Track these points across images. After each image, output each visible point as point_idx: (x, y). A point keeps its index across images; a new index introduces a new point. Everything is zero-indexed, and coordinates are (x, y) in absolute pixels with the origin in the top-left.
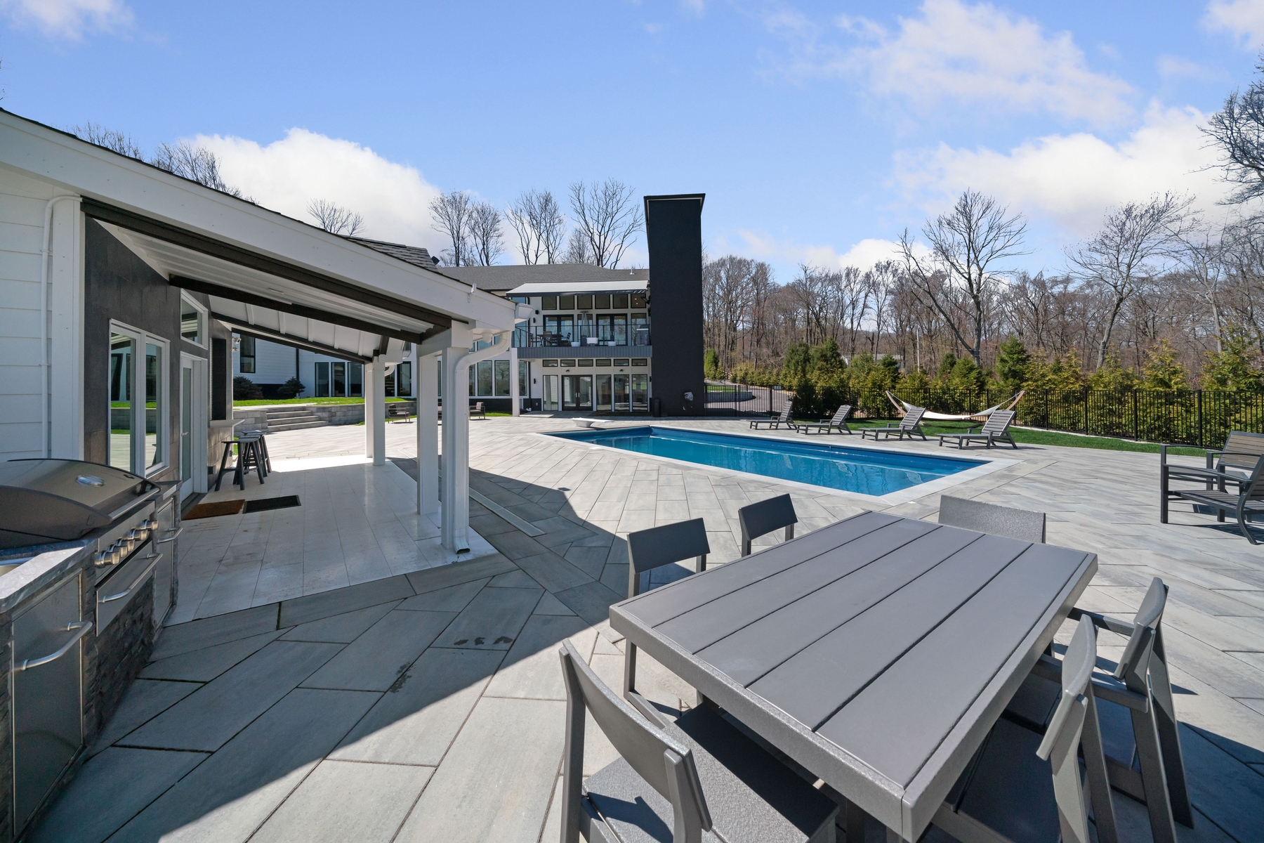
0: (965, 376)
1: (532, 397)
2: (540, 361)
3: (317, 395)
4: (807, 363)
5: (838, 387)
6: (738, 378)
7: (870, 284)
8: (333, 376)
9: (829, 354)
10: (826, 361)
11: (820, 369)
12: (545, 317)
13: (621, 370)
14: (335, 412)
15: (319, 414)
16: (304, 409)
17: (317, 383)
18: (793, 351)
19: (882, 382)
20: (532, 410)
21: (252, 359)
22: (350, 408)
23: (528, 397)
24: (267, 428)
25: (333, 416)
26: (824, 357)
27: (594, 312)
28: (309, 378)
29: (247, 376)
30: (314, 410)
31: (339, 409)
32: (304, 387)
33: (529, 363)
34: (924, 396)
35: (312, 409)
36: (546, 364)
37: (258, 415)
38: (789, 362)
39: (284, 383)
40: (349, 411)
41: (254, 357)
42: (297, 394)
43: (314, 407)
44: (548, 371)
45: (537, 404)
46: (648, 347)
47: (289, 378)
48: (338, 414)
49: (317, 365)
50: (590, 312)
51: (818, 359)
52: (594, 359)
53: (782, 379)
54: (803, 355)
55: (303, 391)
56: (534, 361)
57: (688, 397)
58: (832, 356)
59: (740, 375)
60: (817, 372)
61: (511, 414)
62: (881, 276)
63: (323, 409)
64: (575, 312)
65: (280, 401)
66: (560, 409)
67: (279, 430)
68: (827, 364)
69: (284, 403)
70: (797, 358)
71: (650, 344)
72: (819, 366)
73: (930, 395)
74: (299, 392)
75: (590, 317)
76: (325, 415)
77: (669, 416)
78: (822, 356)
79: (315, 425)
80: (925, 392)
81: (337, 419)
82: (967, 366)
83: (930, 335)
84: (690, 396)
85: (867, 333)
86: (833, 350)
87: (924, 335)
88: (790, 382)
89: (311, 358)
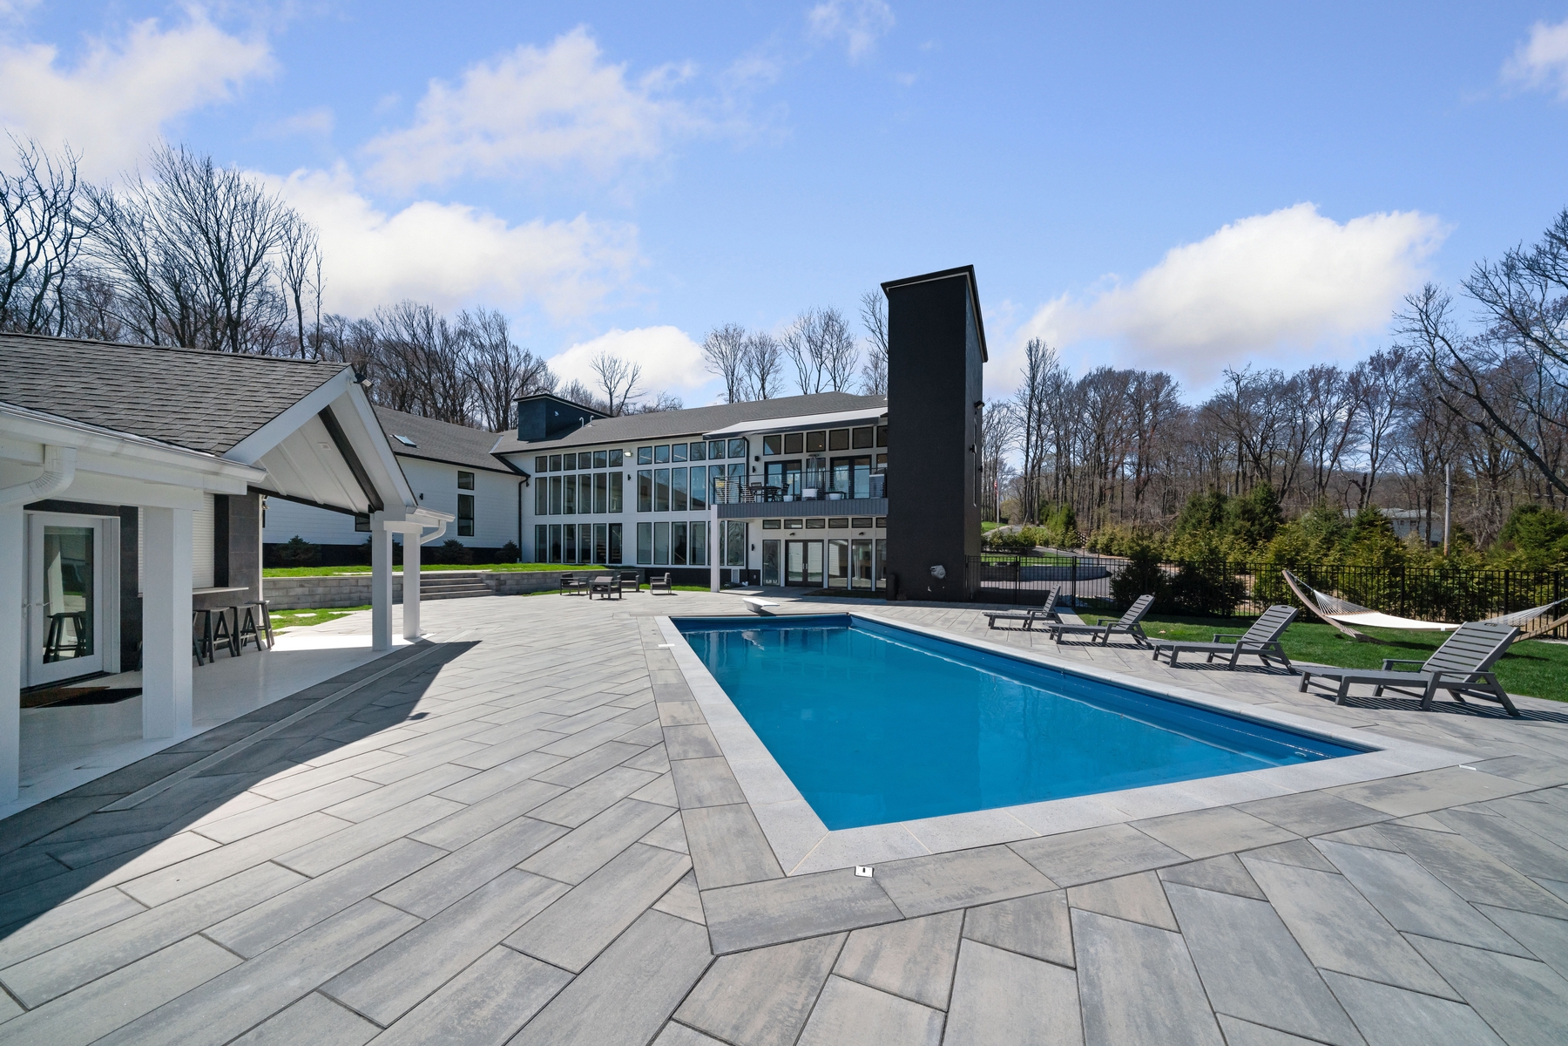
0: (1541, 545)
1: (750, 568)
2: (759, 521)
3: (537, 560)
4: (1217, 523)
5: (1204, 562)
6: (1099, 547)
7: (1360, 391)
8: (551, 541)
9: (1259, 509)
10: (1252, 520)
11: (1236, 533)
12: (766, 464)
13: (862, 534)
14: (505, 581)
15: (488, 582)
16: (474, 575)
17: (537, 547)
18: (1194, 505)
19: (1297, 554)
20: (749, 584)
21: (470, 521)
22: (526, 576)
23: (744, 568)
25: (501, 585)
26: (1247, 513)
27: (828, 455)
28: (531, 541)
29: (462, 539)
30: (484, 577)
31: (510, 577)
33: (747, 524)
34: (1390, 581)
35: (483, 576)
36: (767, 524)
38: (1186, 521)
39: (501, 547)
40: (523, 579)
41: (473, 519)
42: (518, 559)
43: (485, 574)
44: (772, 535)
45: (755, 577)
46: (882, 500)
47: (507, 543)
48: (509, 582)
49: (537, 527)
50: (823, 455)
51: (1237, 517)
52: (827, 519)
53: (1169, 548)
54: (1210, 511)
55: (521, 556)
56: (753, 521)
57: (935, 573)
58: (1265, 512)
59: (1102, 540)
60: (1229, 538)
61: (709, 587)
62: (1381, 379)
64: (804, 456)
66: (783, 584)
67: (431, 598)
68: (1253, 525)
69: (468, 569)
70: (1199, 515)
71: (885, 495)
72: (1237, 527)
73: (1403, 580)
75: (821, 463)
76: (492, 583)
77: (908, 599)
78: (1244, 513)
80: (1394, 573)
81: (507, 587)
82: (1548, 527)
83: (1494, 474)
84: (939, 571)
85: (1355, 473)
86: (1267, 501)
87: (1479, 473)
88: (1182, 552)
89: (532, 520)
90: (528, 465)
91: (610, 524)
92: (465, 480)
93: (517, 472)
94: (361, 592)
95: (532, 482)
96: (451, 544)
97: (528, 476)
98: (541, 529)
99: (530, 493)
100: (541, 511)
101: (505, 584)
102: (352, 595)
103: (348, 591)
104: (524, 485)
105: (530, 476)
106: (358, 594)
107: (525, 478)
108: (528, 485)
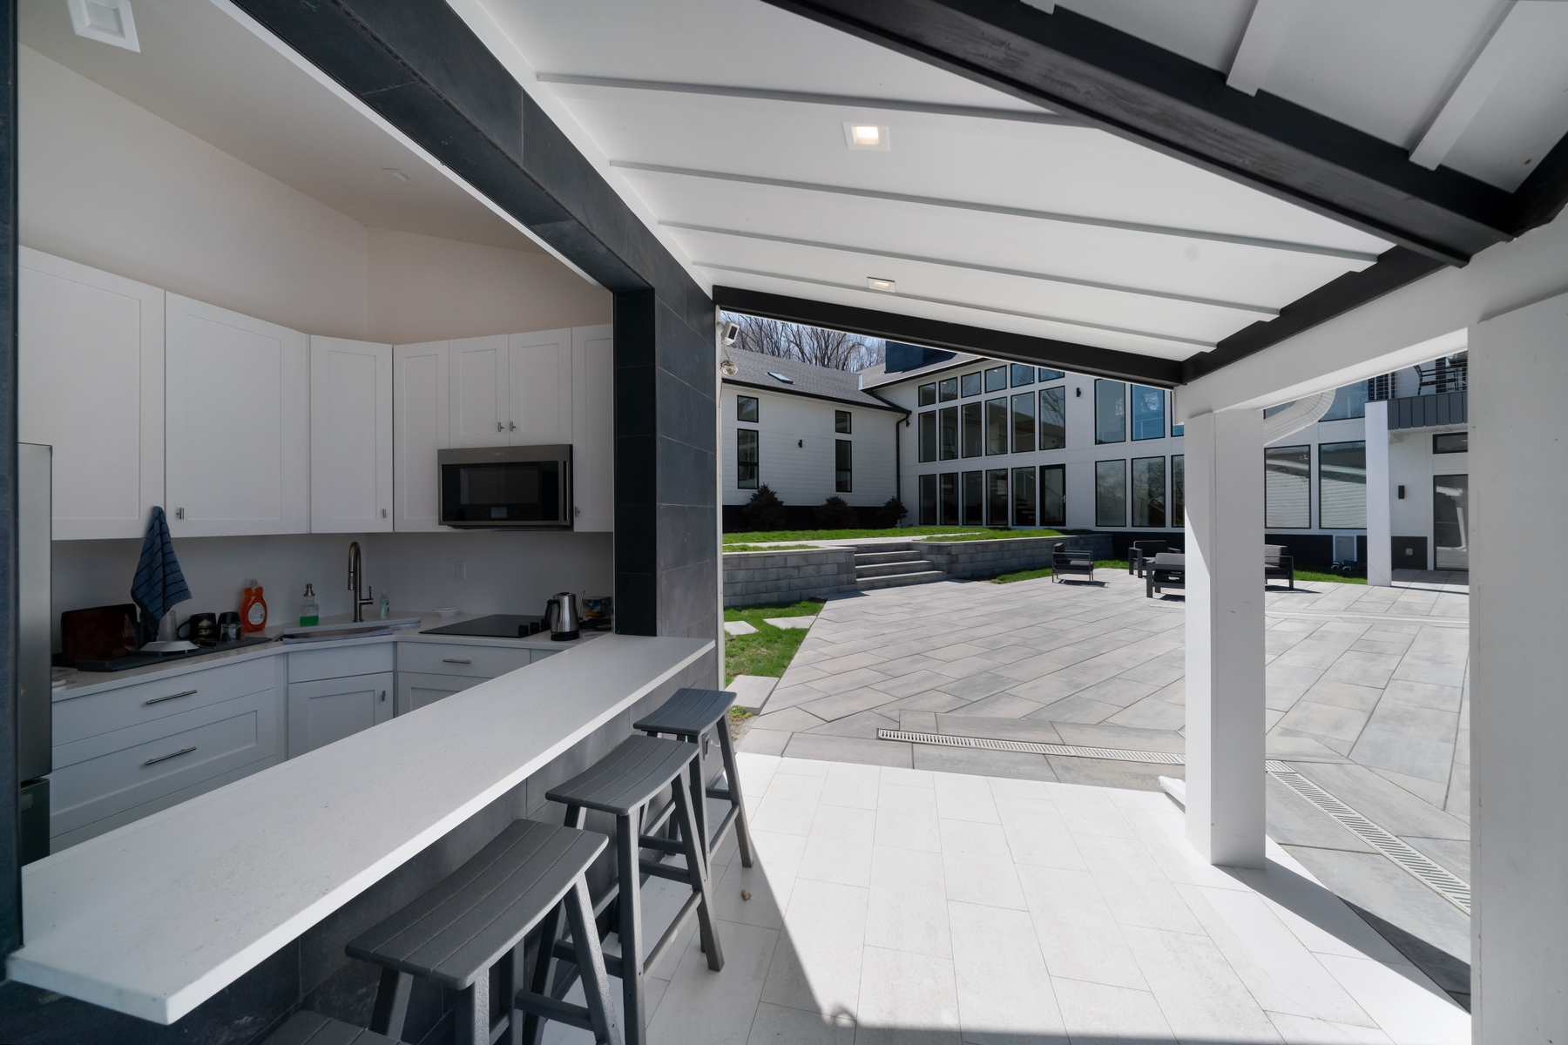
3: (922, 522)
8: (942, 496)
14: (957, 555)
15: (932, 557)
16: (908, 546)
17: (922, 505)
21: (849, 473)
22: (980, 548)
24: (855, 582)
25: (953, 562)
28: (912, 497)
29: (843, 496)
30: (924, 549)
32: (906, 511)
35: (921, 548)
37: (842, 559)
39: (882, 505)
41: (850, 470)
42: (898, 521)
43: (924, 545)
45: (1409, 551)
47: (889, 499)
48: (962, 557)
49: (922, 478)
55: (905, 516)
63: (939, 549)
65: (878, 531)
67: (873, 586)
69: (882, 535)
74: (900, 518)
76: (941, 559)
79: (927, 579)
89: (915, 469)
90: (908, 398)
91: (1041, 467)
92: (843, 422)
93: (895, 408)
94: (791, 577)
95: (914, 419)
96: (834, 502)
97: (909, 413)
98: (927, 482)
99: (911, 434)
100: (927, 455)
101: (956, 562)
102: (780, 583)
103: (774, 577)
104: (903, 425)
105: (910, 412)
106: (787, 581)
107: (904, 416)
108: (908, 424)
